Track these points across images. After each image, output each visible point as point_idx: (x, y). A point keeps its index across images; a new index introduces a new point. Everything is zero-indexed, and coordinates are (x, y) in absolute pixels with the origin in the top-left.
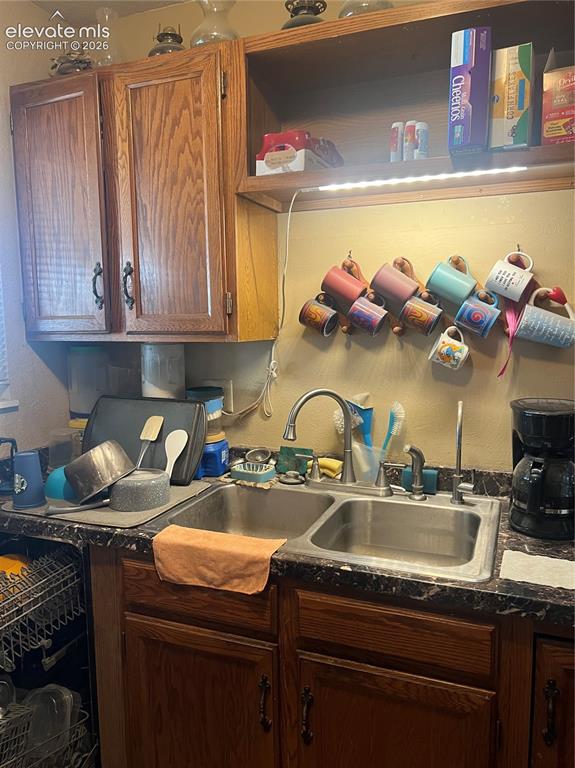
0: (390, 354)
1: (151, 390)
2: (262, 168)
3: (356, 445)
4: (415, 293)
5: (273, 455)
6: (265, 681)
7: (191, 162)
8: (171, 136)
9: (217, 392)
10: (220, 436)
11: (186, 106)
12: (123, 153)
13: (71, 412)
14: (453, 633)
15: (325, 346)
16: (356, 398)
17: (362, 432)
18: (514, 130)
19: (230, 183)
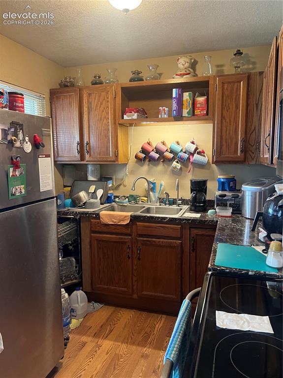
0: (160, 167)
1: (90, 178)
2: (125, 117)
3: (151, 193)
4: (167, 150)
5: (127, 197)
6: (129, 246)
7: (106, 114)
8: (100, 107)
9: (111, 179)
10: (112, 192)
11: (104, 99)
12: (86, 111)
13: (64, 186)
14: (172, 229)
15: (142, 165)
16: (151, 180)
17: (153, 189)
18: (188, 113)
19: (117, 121)
